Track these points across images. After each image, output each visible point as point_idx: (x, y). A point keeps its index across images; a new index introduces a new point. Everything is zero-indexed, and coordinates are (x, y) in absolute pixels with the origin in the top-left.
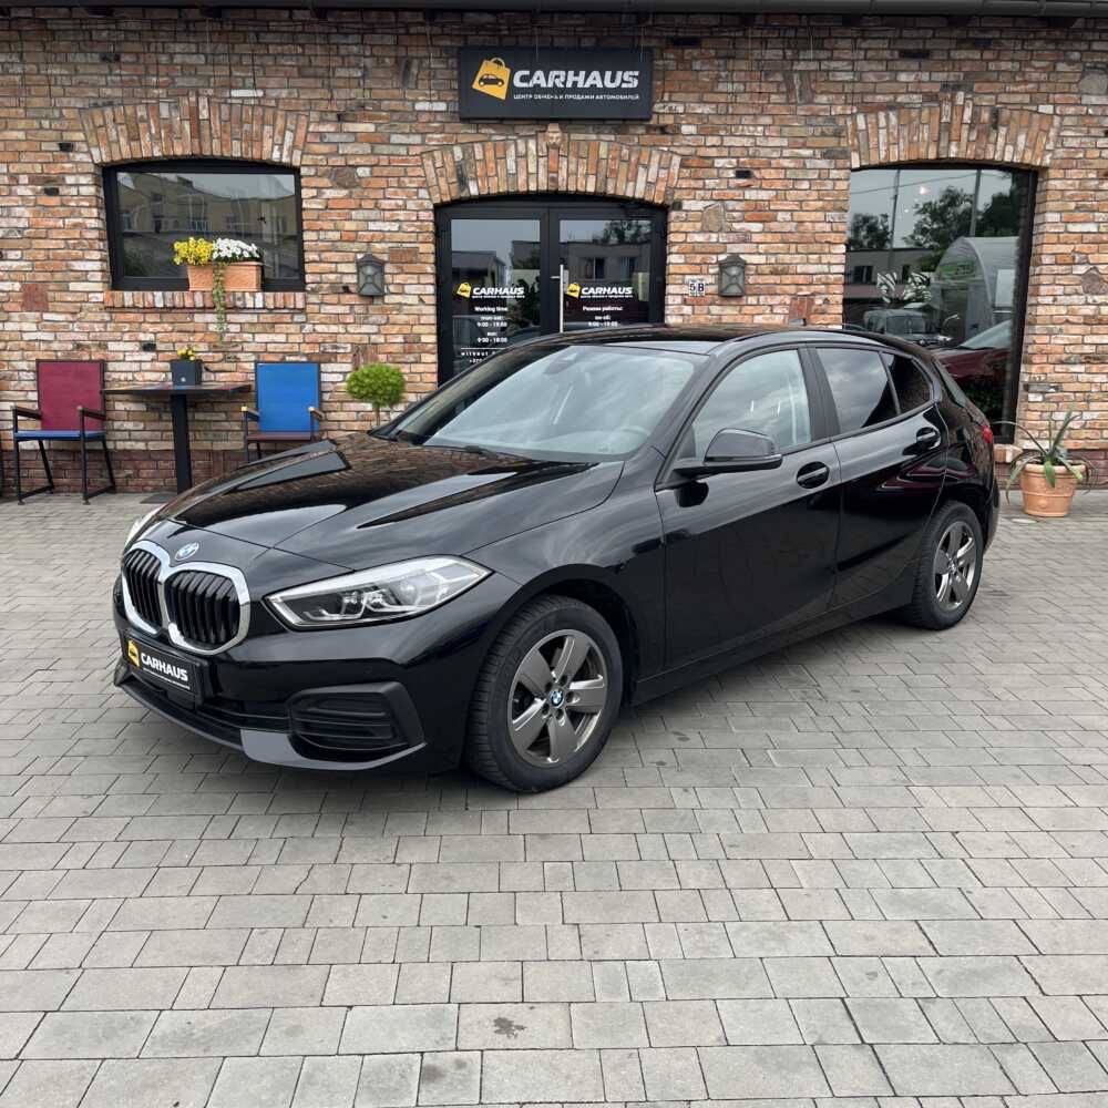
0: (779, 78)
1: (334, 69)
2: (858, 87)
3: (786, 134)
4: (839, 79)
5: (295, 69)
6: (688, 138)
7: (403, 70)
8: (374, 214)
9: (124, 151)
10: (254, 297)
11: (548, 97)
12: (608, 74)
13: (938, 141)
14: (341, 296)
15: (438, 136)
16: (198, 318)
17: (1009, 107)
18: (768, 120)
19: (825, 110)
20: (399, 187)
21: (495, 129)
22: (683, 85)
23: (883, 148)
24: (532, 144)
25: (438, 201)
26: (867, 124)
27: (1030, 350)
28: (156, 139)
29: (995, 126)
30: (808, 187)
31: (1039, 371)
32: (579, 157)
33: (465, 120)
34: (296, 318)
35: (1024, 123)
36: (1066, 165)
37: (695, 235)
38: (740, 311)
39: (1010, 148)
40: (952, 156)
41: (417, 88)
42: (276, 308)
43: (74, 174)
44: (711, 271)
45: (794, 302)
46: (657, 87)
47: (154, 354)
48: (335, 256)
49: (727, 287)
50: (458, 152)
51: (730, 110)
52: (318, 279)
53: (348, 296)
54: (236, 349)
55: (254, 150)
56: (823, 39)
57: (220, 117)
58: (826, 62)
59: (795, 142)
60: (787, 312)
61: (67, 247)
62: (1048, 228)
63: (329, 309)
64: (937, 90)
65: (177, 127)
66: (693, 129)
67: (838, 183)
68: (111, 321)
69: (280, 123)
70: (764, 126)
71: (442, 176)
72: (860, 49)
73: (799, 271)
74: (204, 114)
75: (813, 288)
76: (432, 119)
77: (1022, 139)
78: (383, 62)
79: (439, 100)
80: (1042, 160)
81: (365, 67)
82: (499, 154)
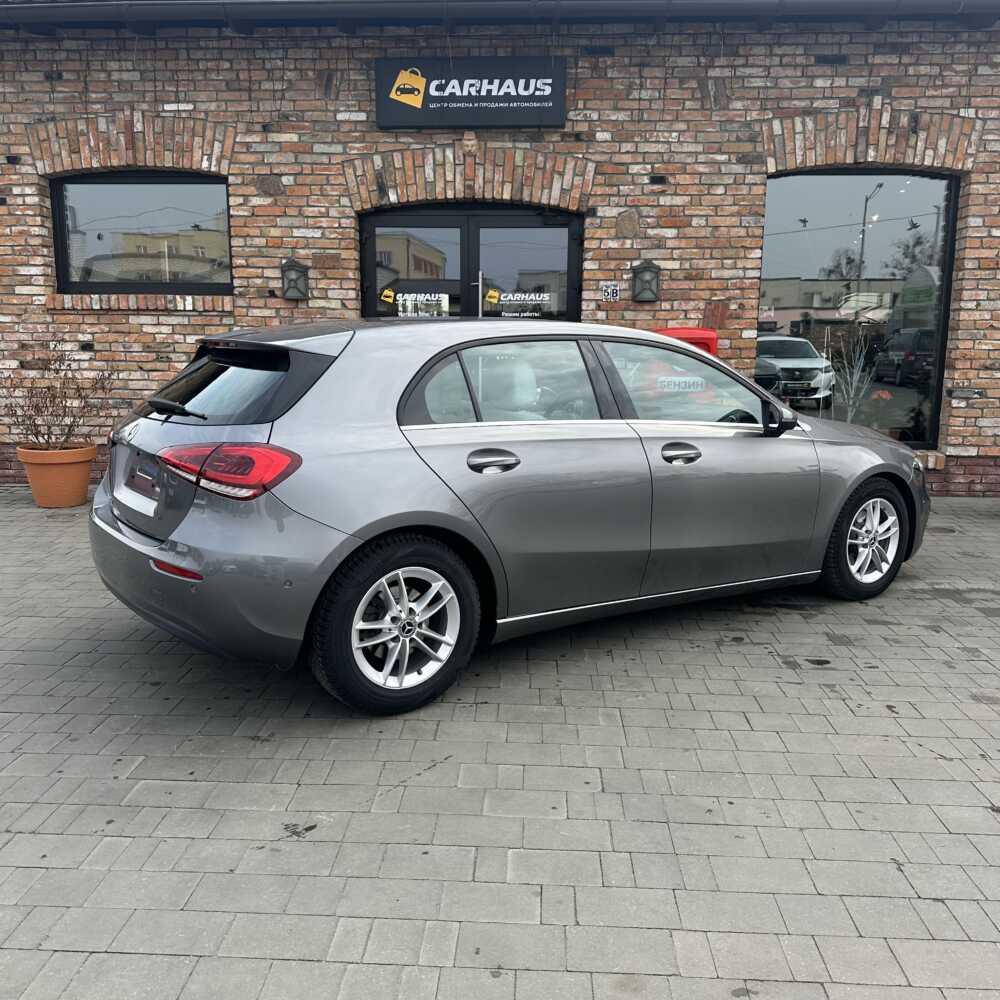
0: (694, 84)
1: (260, 83)
2: (773, 93)
3: (700, 139)
4: (755, 85)
5: (224, 84)
6: (605, 145)
7: (326, 83)
8: (296, 222)
9: (66, 163)
10: (185, 300)
11: (462, 105)
12: (522, 82)
13: (856, 146)
14: (268, 300)
15: (357, 145)
16: (133, 320)
17: (929, 111)
18: (683, 126)
19: (740, 116)
20: (322, 195)
21: (412, 138)
22: (598, 92)
23: (799, 153)
24: (449, 153)
25: (360, 209)
26: (783, 132)
27: (953, 356)
28: (95, 151)
29: (915, 132)
30: (723, 192)
31: (962, 377)
32: (496, 165)
33: (384, 128)
34: (225, 321)
35: (945, 126)
36: (988, 169)
37: (610, 241)
38: (654, 316)
39: (930, 152)
40: (870, 160)
41: (337, 99)
42: (205, 311)
43: (20, 185)
44: (625, 277)
45: (709, 307)
46: (570, 94)
47: (92, 353)
48: (262, 262)
49: (640, 293)
50: (378, 160)
51: (645, 116)
52: (245, 284)
53: (274, 300)
54: (169, 349)
55: (185, 161)
56: (738, 46)
57: (154, 129)
58: (741, 69)
59: (712, 148)
60: (701, 317)
61: (14, 254)
62: (971, 233)
63: (256, 312)
64: (854, 95)
65: (113, 139)
66: (607, 136)
67: (754, 188)
68: (53, 322)
69: (209, 134)
70: (679, 132)
71: (363, 184)
72: (776, 55)
73: (713, 276)
74: (139, 127)
75: (728, 294)
76: (353, 129)
77: (942, 143)
78: (307, 75)
79: (360, 111)
80: (963, 164)
81: (289, 81)
82: (418, 162)
